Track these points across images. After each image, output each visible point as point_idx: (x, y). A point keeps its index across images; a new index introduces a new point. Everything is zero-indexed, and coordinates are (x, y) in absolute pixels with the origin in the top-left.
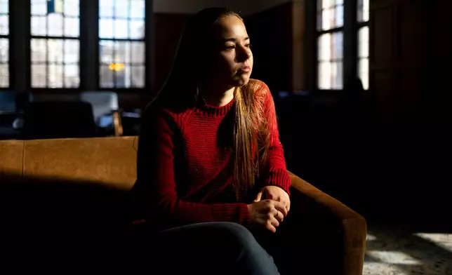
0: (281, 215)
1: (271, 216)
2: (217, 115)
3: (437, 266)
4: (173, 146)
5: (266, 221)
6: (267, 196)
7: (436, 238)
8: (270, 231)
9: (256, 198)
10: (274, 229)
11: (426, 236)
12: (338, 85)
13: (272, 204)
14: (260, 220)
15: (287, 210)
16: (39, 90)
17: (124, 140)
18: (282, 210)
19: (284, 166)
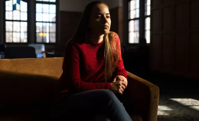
0: (124, 87)
1: (121, 87)
2: (97, 47)
3: (180, 111)
4: (79, 59)
5: (118, 89)
6: (118, 79)
7: (179, 100)
8: (120, 93)
9: (114, 80)
10: (122, 93)
11: (175, 99)
12: (137, 41)
13: (121, 82)
14: (116, 89)
15: (126, 85)
16: (9, 43)
17: (55, 59)
18: (125, 85)
19: (123, 67)
